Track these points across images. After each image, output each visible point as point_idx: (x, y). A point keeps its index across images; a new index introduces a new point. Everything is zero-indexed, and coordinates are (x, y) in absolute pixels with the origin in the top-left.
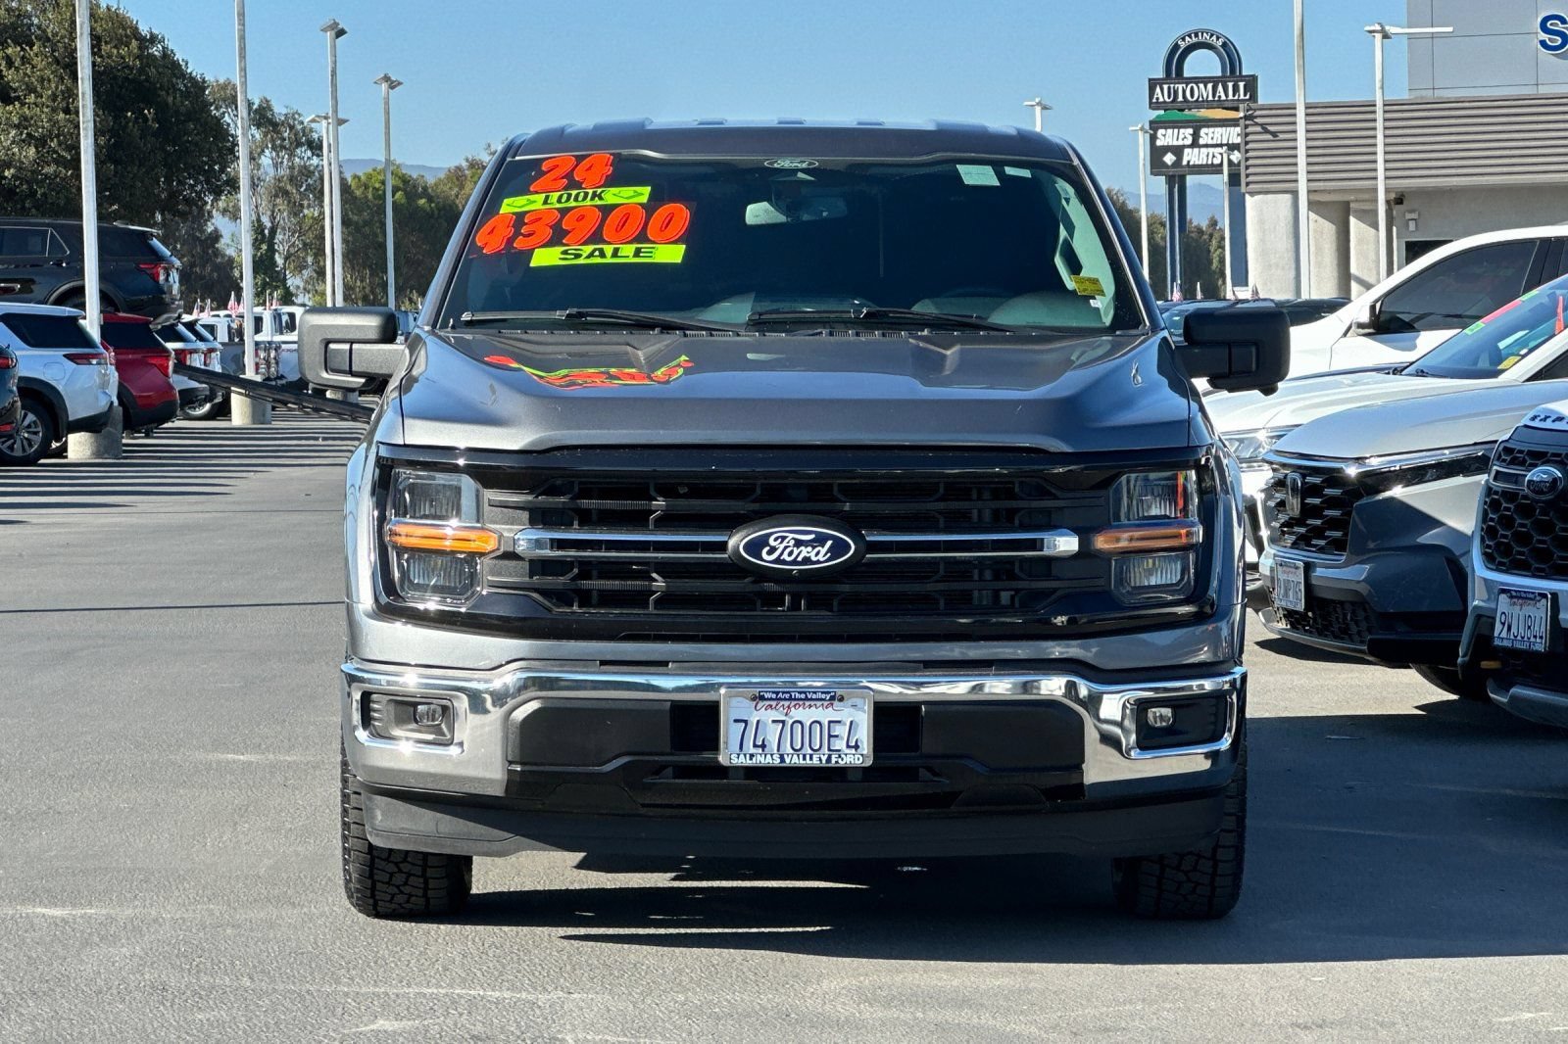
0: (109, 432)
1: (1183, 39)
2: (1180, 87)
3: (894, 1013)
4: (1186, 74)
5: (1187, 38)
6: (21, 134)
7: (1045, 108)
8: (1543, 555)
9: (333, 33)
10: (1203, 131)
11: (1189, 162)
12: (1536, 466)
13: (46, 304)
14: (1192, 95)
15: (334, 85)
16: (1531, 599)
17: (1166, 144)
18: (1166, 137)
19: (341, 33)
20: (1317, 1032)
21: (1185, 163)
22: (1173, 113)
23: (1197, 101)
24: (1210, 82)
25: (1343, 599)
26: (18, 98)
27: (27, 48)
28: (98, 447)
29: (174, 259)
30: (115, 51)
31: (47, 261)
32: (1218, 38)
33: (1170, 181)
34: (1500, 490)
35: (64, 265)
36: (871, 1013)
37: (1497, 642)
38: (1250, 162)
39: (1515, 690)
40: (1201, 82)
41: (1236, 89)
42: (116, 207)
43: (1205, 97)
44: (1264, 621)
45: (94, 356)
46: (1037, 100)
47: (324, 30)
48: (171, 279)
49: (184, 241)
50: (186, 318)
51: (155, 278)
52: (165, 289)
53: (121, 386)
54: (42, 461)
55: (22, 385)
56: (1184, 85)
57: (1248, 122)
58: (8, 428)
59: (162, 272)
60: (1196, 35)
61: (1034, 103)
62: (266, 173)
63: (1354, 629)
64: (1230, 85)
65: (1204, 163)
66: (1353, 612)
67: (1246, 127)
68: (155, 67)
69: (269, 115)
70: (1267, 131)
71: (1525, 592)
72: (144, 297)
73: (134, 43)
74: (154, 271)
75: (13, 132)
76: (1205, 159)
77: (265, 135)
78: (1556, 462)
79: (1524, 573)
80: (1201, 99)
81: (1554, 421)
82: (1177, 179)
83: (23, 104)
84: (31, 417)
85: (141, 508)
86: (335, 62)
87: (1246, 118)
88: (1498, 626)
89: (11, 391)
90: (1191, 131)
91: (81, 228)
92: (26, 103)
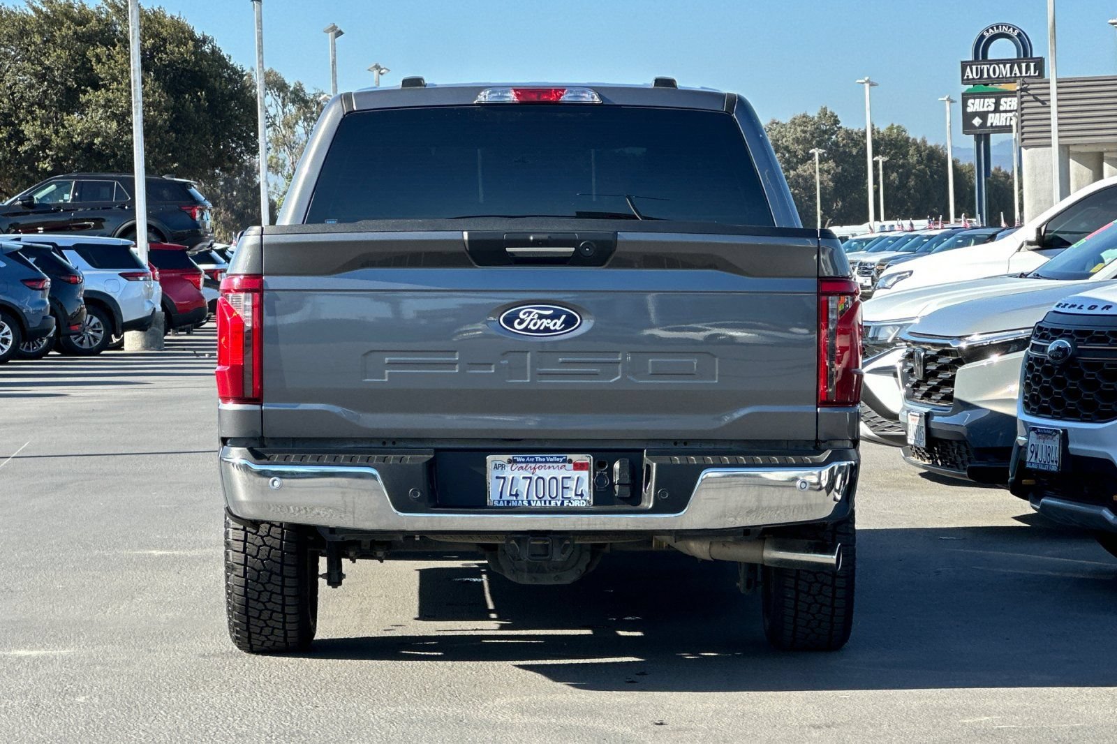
0: (154, 330)
1: (988, 31)
2: (985, 67)
3: (536, 719)
4: (990, 57)
5: (991, 30)
6: (107, 112)
7: (872, 85)
8: (1058, 403)
9: (333, 33)
10: (1003, 100)
11: (992, 124)
12: (1054, 339)
13: (113, 237)
14: (994, 73)
15: (334, 72)
16: (1049, 434)
17: (974, 110)
18: (975, 105)
19: (340, 33)
20: (825, 730)
21: (989, 124)
22: (981, 87)
23: (998, 77)
24: (1008, 63)
25: (949, 438)
26: (104, 86)
27: (111, 48)
28: (146, 341)
29: (207, 202)
30: (177, 49)
31: (115, 204)
32: (1014, 30)
33: (978, 138)
34: (1033, 357)
35: (126, 207)
36: (519, 719)
37: (1028, 466)
38: (1025, 123)
39: (1043, 500)
40: (1002, 63)
41: (1028, 68)
42: (176, 165)
43: (1004, 75)
44: (903, 455)
45: (141, 274)
46: (866, 78)
47: (327, 32)
48: (205, 217)
49: (239, 189)
50: (218, 246)
51: (193, 216)
52: (201, 225)
53: (164, 295)
54: (103, 352)
55: (87, 296)
56: (988, 66)
57: (1023, 93)
58: (77, 328)
59: (197, 212)
60: (998, 28)
61: (863, 81)
62: (300, 139)
63: (959, 459)
64: (1024, 65)
65: (1004, 124)
66: (959, 448)
67: (1022, 96)
68: (206, 61)
69: (302, 94)
70: (1037, 100)
71: (1046, 429)
72: (186, 231)
73: (191, 43)
74: (192, 211)
75: (101, 111)
76: (1005, 121)
77: (299, 109)
78: (1069, 336)
79: (1045, 416)
80: (1001, 76)
81: (1069, 307)
82: (983, 137)
83: (108, 90)
84: (95, 320)
85: (157, 385)
86: (335, 56)
87: (1022, 90)
88: (1029, 454)
89: (79, 301)
90: (993, 100)
91: (133, 180)
92: (110, 89)
